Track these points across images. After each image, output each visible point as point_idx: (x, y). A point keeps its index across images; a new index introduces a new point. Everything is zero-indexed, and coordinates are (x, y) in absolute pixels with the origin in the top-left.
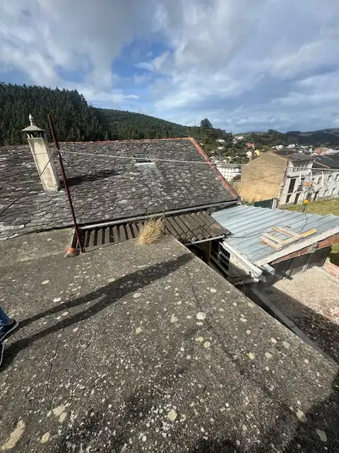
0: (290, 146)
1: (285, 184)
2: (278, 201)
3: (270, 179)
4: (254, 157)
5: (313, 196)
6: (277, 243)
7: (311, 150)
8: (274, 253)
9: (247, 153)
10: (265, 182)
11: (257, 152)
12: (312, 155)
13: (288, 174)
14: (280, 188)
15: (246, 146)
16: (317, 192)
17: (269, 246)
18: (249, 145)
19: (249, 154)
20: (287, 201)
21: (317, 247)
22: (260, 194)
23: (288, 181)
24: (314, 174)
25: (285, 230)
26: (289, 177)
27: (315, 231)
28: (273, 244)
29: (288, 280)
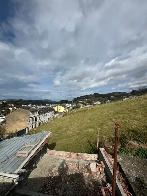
0: (29, 105)
1: (29, 120)
2: (28, 128)
3: (23, 120)
4: (13, 110)
5: (41, 123)
6: (25, 154)
7: (37, 106)
8: (24, 160)
9: (9, 109)
10: (20, 121)
11: (15, 108)
12: (38, 108)
13: (30, 117)
14: (28, 123)
15: (9, 105)
16: (42, 121)
17: (22, 157)
18: (10, 105)
19: (11, 109)
20: (32, 127)
21: (42, 147)
22: (19, 127)
23: (31, 119)
24: (40, 115)
25: (28, 145)
26: (31, 117)
27: (40, 140)
28: (24, 155)
29: (35, 169)
